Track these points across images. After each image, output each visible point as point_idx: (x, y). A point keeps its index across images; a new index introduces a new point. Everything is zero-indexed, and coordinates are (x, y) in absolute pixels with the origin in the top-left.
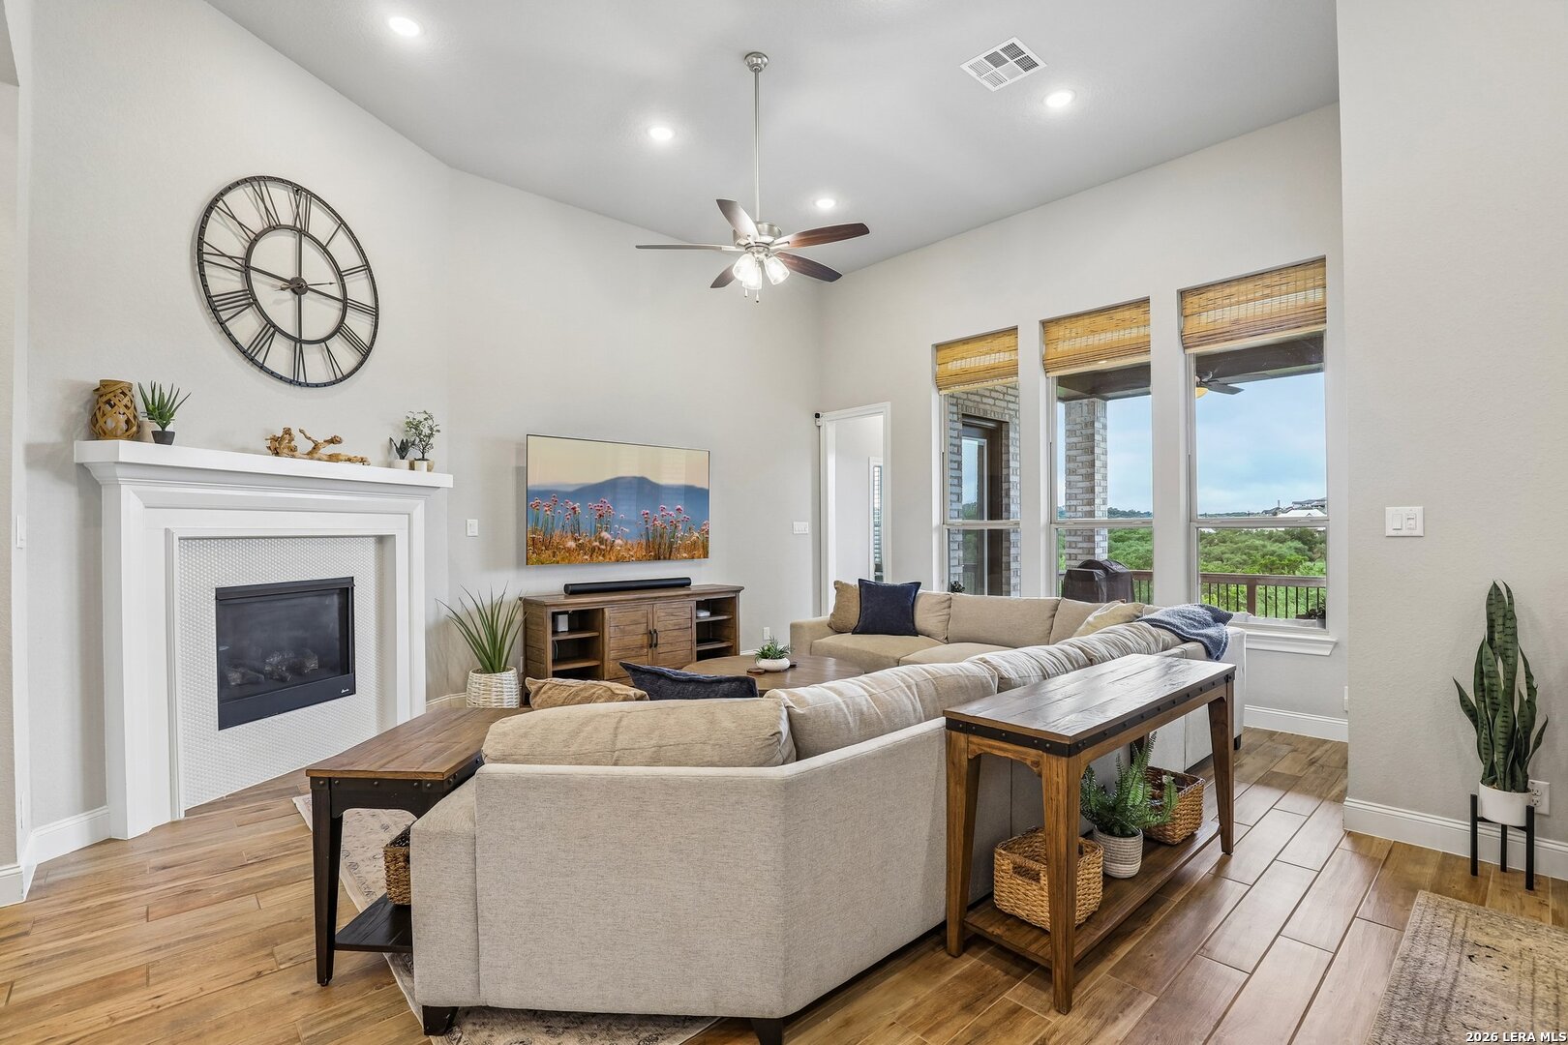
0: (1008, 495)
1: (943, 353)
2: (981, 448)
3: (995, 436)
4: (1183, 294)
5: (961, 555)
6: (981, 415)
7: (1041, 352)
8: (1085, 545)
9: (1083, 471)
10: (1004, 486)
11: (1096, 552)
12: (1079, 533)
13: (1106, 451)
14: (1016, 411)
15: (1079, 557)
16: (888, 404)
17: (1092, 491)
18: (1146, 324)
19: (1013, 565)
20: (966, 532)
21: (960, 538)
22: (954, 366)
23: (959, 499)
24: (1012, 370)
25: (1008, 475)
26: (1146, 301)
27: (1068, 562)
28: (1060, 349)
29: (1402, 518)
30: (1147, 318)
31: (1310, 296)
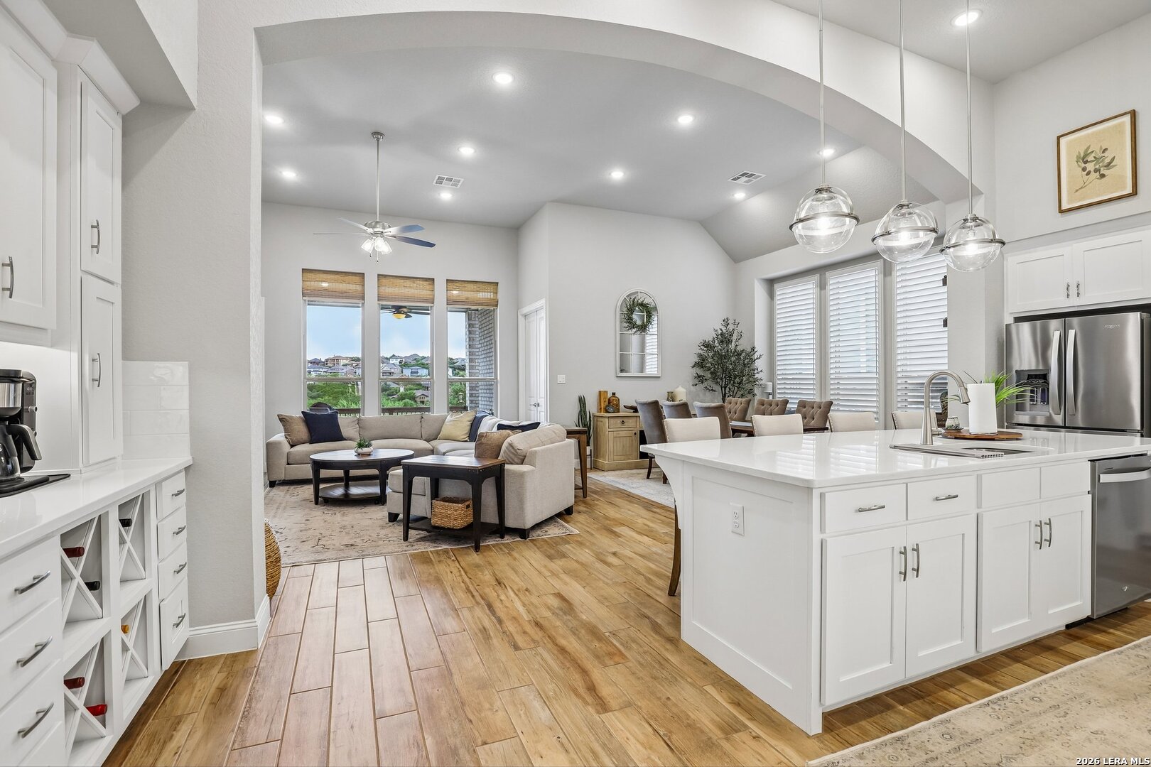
1: (309, 275)
24: (358, 296)
28: (387, 291)
29: (561, 378)
30: (431, 286)
31: (492, 296)
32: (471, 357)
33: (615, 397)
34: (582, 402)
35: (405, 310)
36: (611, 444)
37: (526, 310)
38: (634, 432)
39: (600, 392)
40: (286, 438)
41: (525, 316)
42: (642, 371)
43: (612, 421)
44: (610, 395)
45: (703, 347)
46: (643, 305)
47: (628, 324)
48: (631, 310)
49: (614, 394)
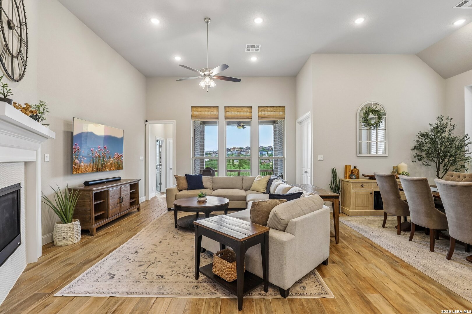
1: (194, 109)
4: (259, 107)
7: (225, 114)
16: (175, 121)
24: (216, 117)
26: (251, 107)
28: (229, 114)
29: (320, 157)
30: (250, 111)
31: (282, 113)
32: (275, 146)
33: (356, 169)
34: (334, 172)
35: (242, 124)
36: (354, 200)
37: (300, 119)
38: (370, 192)
39: (346, 166)
40: (177, 187)
41: (300, 123)
42: (370, 153)
43: (355, 185)
44: (352, 168)
45: (420, 137)
46: (375, 111)
47: (364, 123)
48: (367, 114)
49: (355, 167)
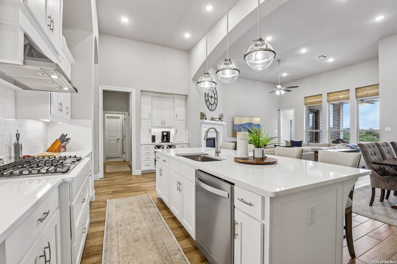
0: (319, 125)
1: (306, 99)
2: (313, 116)
3: (316, 114)
4: (356, 89)
5: (309, 137)
6: (314, 109)
7: (327, 99)
8: (337, 136)
9: (337, 120)
10: (318, 123)
11: (340, 137)
12: (336, 133)
13: (343, 115)
14: (321, 108)
15: (336, 138)
16: (294, 108)
17: (339, 124)
18: (349, 94)
19: (320, 139)
20: (310, 132)
21: (309, 133)
22: (309, 101)
23: (309, 126)
24: (321, 102)
25: (319, 121)
26: (349, 90)
27: (333, 139)
28: (331, 99)
29: (388, 129)
